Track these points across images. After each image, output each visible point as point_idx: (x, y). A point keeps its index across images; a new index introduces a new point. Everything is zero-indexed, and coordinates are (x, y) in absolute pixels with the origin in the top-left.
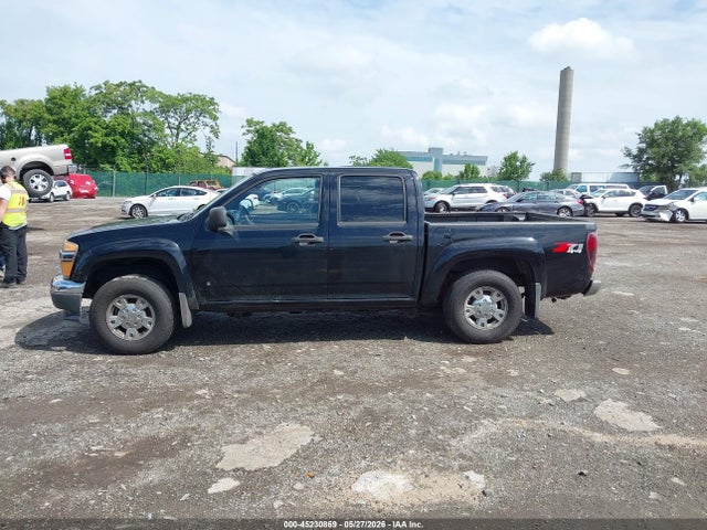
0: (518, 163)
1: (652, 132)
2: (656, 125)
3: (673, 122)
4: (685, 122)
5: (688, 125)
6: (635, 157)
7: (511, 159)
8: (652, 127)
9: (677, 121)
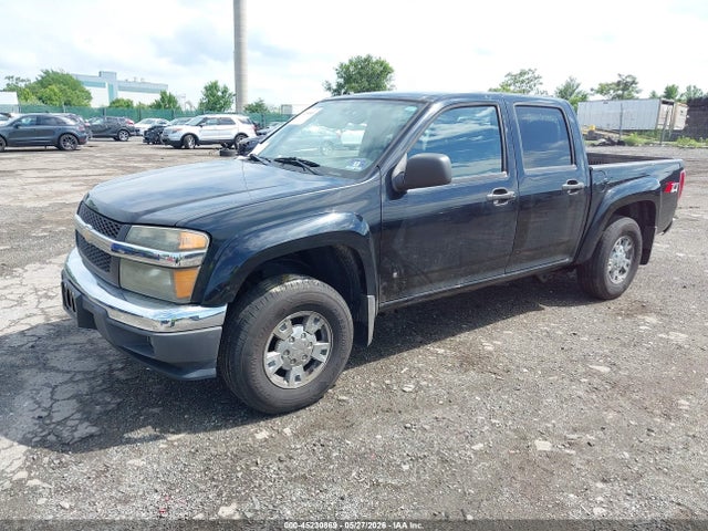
0: (220, 94)
1: (348, 68)
2: (351, 61)
3: (366, 60)
4: (374, 60)
5: (376, 63)
6: (335, 91)
7: (211, 89)
8: (347, 63)
9: (368, 60)
